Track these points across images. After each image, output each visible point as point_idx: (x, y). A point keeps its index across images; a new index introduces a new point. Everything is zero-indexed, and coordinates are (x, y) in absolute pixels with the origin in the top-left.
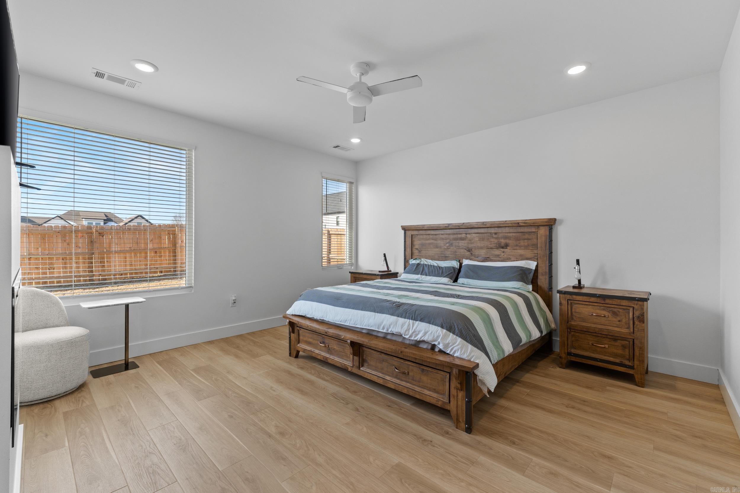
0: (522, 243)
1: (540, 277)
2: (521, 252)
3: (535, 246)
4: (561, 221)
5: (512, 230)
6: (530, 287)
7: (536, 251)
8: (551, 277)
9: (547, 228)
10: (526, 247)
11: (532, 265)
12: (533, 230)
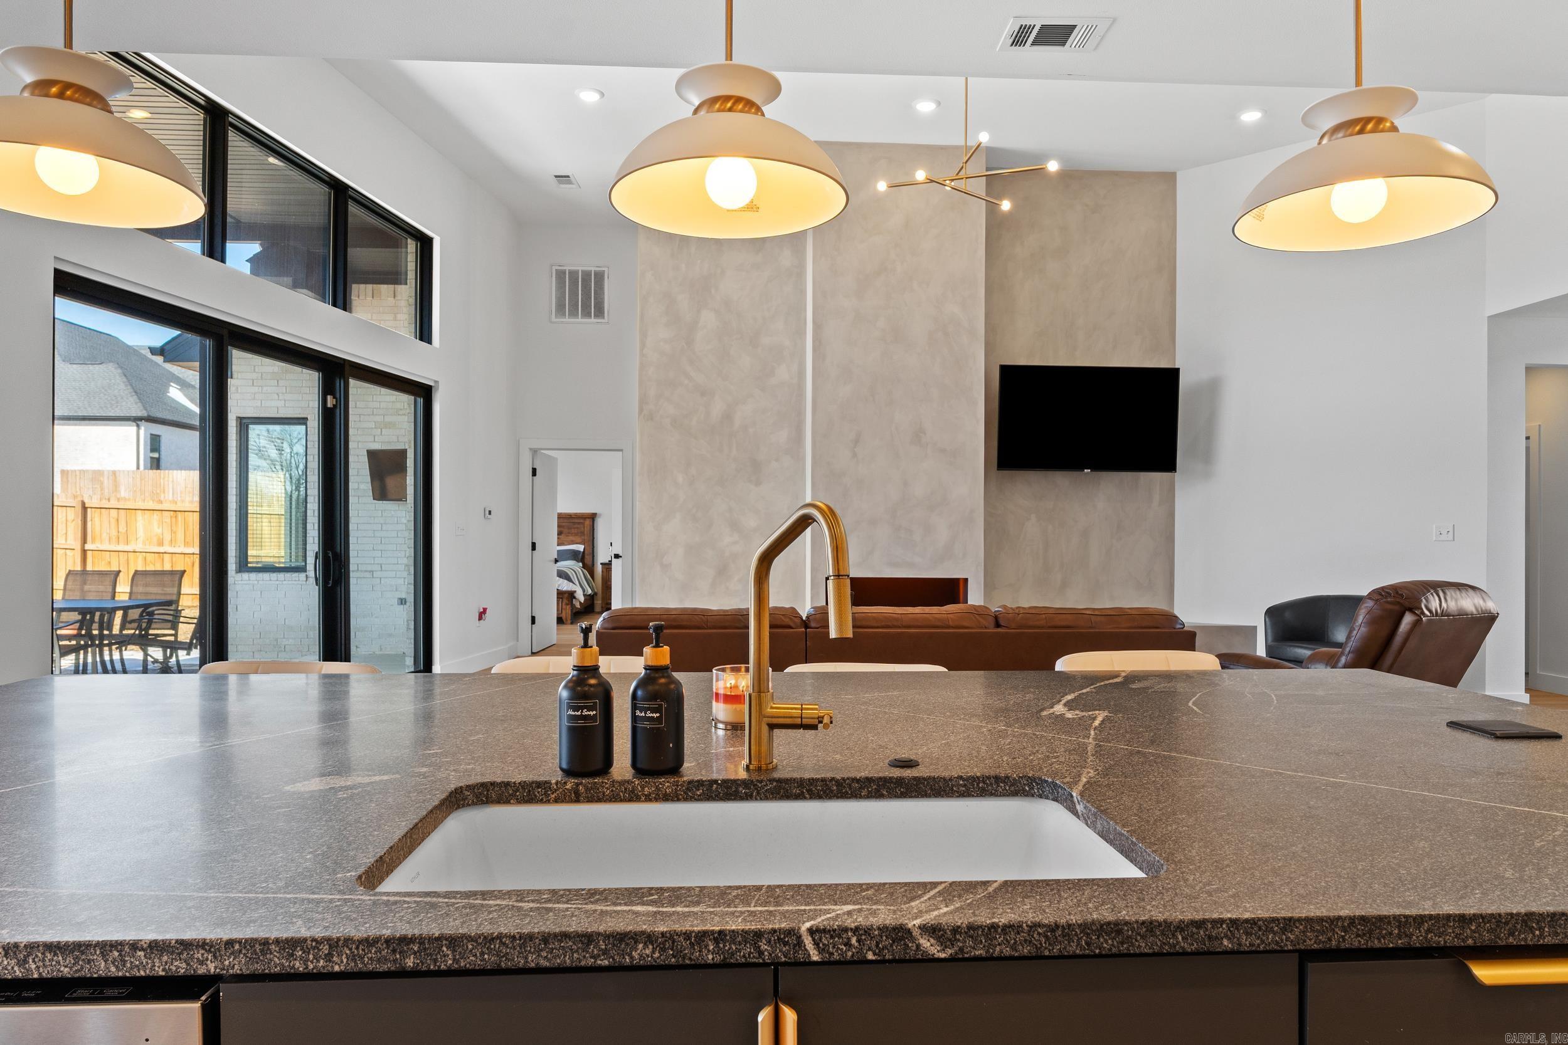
0: (573, 531)
1: (586, 557)
2: (571, 538)
3: (583, 533)
4: (600, 515)
5: (565, 521)
6: (581, 564)
7: (583, 537)
8: (593, 556)
9: (591, 520)
10: (576, 534)
11: (581, 548)
12: (582, 521)
